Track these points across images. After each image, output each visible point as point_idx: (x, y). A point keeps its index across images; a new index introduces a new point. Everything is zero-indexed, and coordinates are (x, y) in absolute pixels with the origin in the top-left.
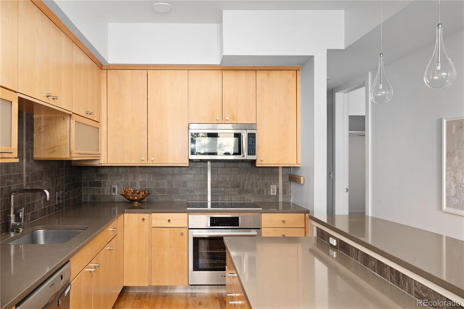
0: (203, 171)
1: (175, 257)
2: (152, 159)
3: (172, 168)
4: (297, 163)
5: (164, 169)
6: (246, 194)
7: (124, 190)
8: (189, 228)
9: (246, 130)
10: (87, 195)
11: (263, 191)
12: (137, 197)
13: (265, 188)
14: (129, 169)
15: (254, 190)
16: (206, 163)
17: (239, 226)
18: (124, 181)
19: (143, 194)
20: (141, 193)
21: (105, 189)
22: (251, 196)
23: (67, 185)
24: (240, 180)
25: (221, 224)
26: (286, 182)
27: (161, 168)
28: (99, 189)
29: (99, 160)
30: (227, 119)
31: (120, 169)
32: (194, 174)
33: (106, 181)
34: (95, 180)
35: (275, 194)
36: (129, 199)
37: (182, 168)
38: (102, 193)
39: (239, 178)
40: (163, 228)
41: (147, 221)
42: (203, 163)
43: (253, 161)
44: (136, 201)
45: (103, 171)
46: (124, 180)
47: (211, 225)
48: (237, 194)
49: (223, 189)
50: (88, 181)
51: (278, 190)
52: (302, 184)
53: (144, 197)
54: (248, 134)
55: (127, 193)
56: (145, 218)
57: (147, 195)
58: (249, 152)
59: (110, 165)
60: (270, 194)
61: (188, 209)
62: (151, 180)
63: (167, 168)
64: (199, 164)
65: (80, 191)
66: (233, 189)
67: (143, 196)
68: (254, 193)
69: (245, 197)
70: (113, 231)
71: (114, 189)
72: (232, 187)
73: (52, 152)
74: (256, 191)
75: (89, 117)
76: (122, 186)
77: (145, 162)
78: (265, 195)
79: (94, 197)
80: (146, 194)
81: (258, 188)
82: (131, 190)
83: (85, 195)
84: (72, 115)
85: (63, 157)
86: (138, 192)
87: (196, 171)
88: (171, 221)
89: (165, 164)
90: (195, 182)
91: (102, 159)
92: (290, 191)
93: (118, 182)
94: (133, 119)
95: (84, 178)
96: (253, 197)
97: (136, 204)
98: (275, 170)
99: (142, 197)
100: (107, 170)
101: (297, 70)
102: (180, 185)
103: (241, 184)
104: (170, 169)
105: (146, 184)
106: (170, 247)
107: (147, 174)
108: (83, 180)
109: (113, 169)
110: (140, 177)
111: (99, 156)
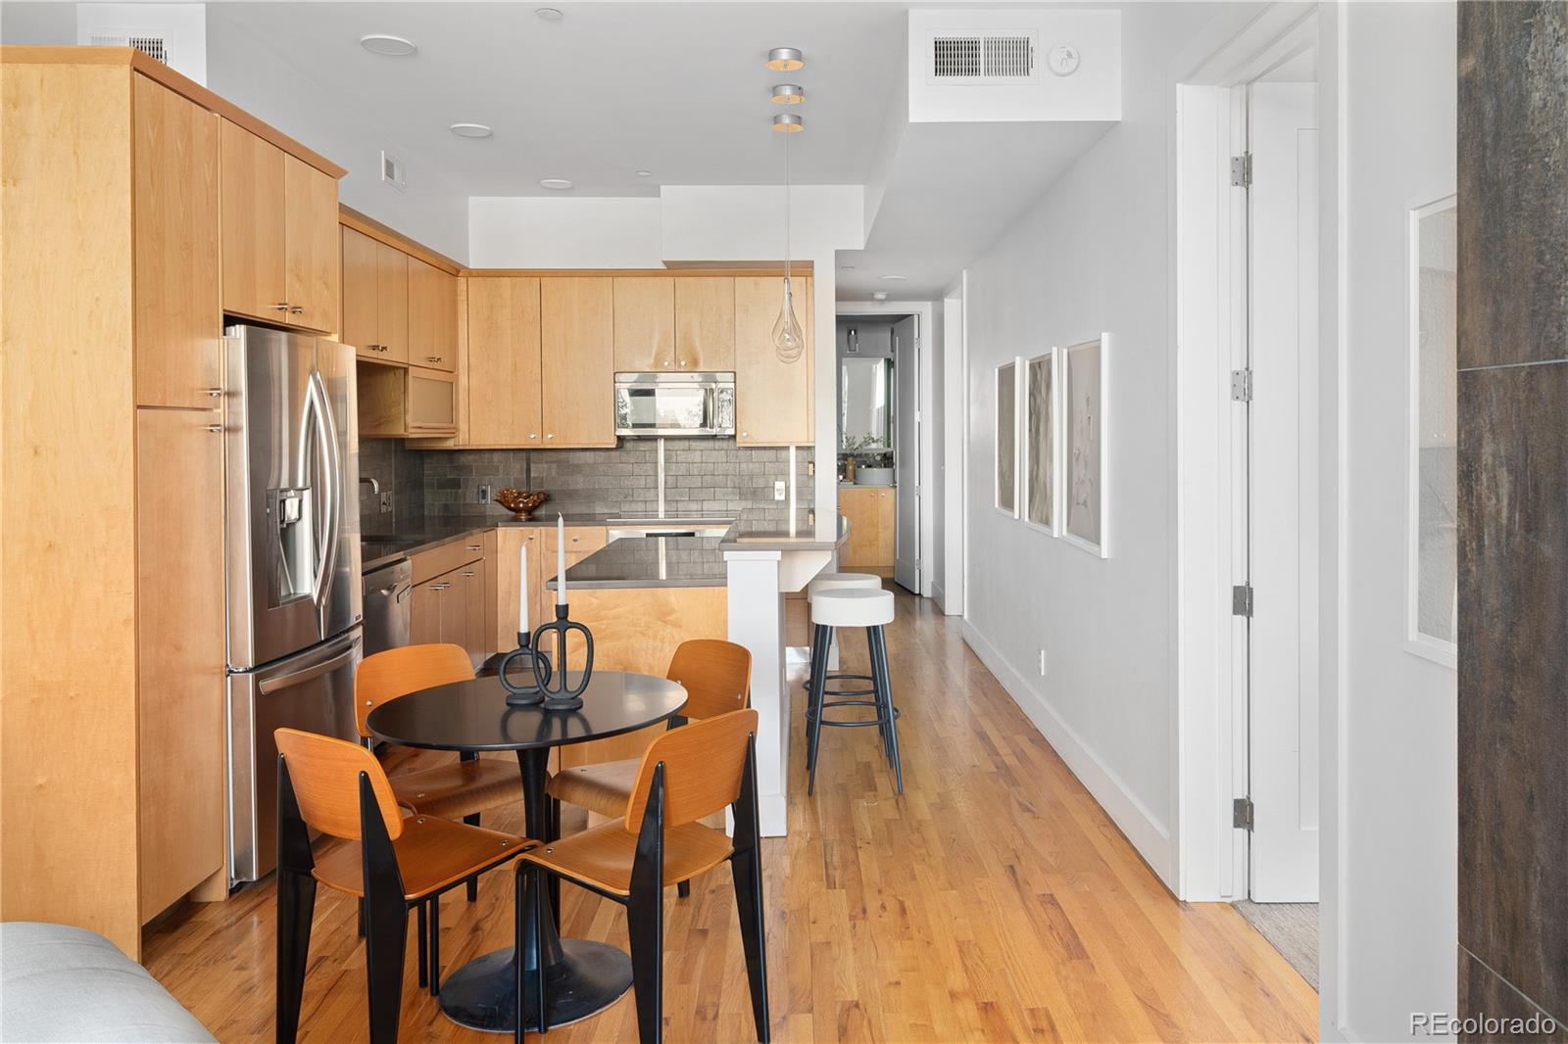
0: (649, 457)
2: (550, 436)
4: (808, 441)
7: (502, 494)
10: (434, 505)
12: (524, 504)
14: (512, 455)
16: (654, 444)
18: (502, 478)
19: (537, 499)
21: (468, 493)
23: (398, 482)
28: (457, 493)
29: (453, 439)
30: (684, 363)
31: (496, 457)
32: (632, 463)
33: (468, 478)
34: (448, 477)
35: (782, 498)
36: (510, 509)
38: (462, 500)
41: (536, 542)
42: (649, 443)
44: (523, 512)
45: (464, 459)
46: (502, 475)
49: (687, 490)
50: (436, 477)
51: (787, 488)
55: (506, 498)
56: (533, 535)
59: (474, 448)
60: (773, 497)
62: (554, 475)
64: (641, 445)
66: (705, 490)
67: (535, 501)
69: (729, 504)
71: (484, 492)
72: (704, 486)
75: (437, 365)
76: (499, 486)
77: (538, 441)
79: (449, 507)
80: (541, 500)
82: (514, 493)
83: (431, 504)
84: (408, 368)
85: (393, 433)
86: (525, 495)
87: (636, 456)
88: (578, 540)
89: (574, 444)
90: (635, 477)
91: (461, 437)
93: (492, 480)
94: (516, 365)
95: (427, 472)
97: (522, 515)
98: (783, 453)
99: (534, 505)
100: (471, 457)
101: (806, 277)
104: (588, 454)
105: (543, 482)
107: (545, 464)
108: (426, 476)
109: (483, 455)
110: (532, 469)
111: (454, 431)
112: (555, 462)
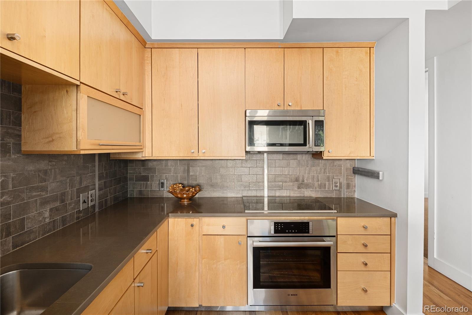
0: (259, 164)
1: (231, 272)
2: (204, 151)
3: (226, 161)
4: (370, 155)
5: (217, 162)
6: (306, 189)
7: (172, 187)
8: (248, 236)
9: (313, 116)
10: (133, 191)
11: (325, 185)
12: (186, 194)
13: (327, 182)
15: (314, 184)
16: (262, 156)
17: (309, 233)
18: (174, 176)
19: (193, 190)
20: (191, 190)
21: (153, 184)
22: (311, 190)
23: (101, 183)
24: (299, 173)
25: (287, 231)
26: (350, 176)
27: (213, 161)
28: (147, 184)
29: (141, 153)
30: (290, 104)
31: (169, 163)
32: (249, 167)
33: (153, 175)
34: (142, 175)
35: (338, 188)
36: (177, 197)
37: (237, 160)
38: (150, 188)
39: (298, 171)
40: (216, 236)
41: (196, 228)
42: (259, 155)
43: (319, 152)
44: (186, 199)
45: (150, 164)
46: (174, 174)
47: (275, 232)
48: (296, 189)
49: (281, 183)
50: (135, 175)
51: (341, 184)
52: (381, 180)
53: (194, 195)
54: (316, 121)
55: (174, 190)
56: (194, 223)
57: (198, 193)
58: (316, 143)
59: (155, 158)
60: (332, 188)
61: (246, 211)
62: (203, 174)
63: (220, 161)
64: (255, 156)
65: (125, 187)
66: (291, 184)
67: (193, 193)
68: (315, 188)
69: (305, 192)
70: (147, 253)
71: (163, 183)
72: (291, 181)
73: (50, 142)
74: (317, 185)
75: (122, 97)
76: (171, 180)
77: (195, 155)
78: (327, 189)
79: (140, 192)
80: (196, 191)
81: (319, 182)
82: (180, 187)
83: (132, 190)
84: (79, 85)
86: (187, 189)
87: (252, 163)
88: (226, 227)
89: (218, 157)
90: (251, 175)
91: (146, 151)
92: (354, 185)
93: (167, 176)
94: (182, 105)
95: (129, 171)
96: (314, 192)
97: (186, 203)
99: (192, 195)
100: (155, 163)
101: (370, 48)
102: (234, 179)
103: (301, 179)
104: (223, 161)
105: (197, 178)
106: (225, 260)
107: (198, 168)
108: (129, 174)
109: (162, 162)
110: (190, 170)
111: (141, 148)
112: (204, 166)
